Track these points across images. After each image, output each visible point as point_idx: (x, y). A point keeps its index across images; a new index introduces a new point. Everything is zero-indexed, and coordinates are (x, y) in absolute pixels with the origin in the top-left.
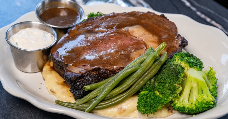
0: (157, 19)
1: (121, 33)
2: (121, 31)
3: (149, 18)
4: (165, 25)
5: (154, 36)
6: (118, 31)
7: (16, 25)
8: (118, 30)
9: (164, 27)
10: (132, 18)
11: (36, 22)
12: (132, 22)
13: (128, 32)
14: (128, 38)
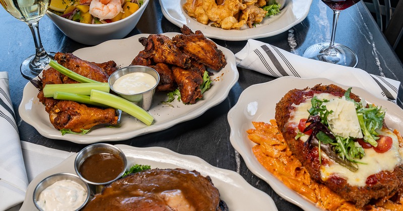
0: (201, 183)
1: (157, 200)
2: (157, 197)
3: (193, 181)
4: (207, 193)
5: (191, 207)
6: (154, 196)
7: (47, 179)
8: (155, 194)
9: (205, 195)
10: (175, 179)
11: (74, 174)
12: (173, 184)
13: (164, 199)
14: (162, 208)
